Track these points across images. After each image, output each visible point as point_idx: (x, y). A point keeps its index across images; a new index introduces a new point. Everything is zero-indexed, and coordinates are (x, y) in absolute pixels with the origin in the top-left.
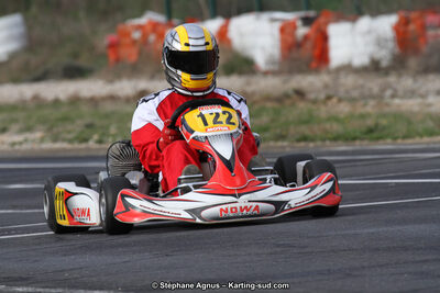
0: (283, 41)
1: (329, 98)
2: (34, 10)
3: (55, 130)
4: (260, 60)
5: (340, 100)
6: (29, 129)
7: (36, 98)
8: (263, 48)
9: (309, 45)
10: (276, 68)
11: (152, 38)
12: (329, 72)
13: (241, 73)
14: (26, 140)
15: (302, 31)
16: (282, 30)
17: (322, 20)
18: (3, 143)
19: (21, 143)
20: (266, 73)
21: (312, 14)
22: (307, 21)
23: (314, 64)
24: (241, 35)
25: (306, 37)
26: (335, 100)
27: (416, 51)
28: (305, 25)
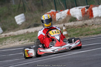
0: (82, 13)
1: (93, 25)
2: (26, 12)
3: (32, 39)
4: (78, 18)
5: (95, 25)
6: (26, 40)
7: (27, 32)
8: (78, 15)
9: (88, 13)
10: (81, 19)
11: (53, 15)
12: (93, 19)
13: (74, 21)
14: (25, 42)
15: (86, 10)
16: (82, 10)
17: (90, 7)
18: (20, 43)
19: (24, 43)
20: (79, 20)
21: (88, 6)
22: (87, 8)
23: (90, 17)
24: (73, 13)
25: (87, 11)
26: (94, 25)
28: (87, 9)
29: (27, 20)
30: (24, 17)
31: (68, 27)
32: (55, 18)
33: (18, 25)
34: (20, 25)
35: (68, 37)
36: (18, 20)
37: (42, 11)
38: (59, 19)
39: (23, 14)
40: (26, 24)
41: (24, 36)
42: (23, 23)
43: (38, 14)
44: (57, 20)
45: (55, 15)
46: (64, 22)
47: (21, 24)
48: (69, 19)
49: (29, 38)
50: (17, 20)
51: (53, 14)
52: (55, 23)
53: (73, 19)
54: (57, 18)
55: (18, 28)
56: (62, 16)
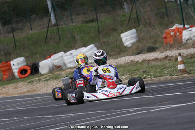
29: (140, 39)
30: (136, 34)
31: (192, 56)
32: (182, 38)
33: (126, 47)
34: (130, 47)
35: (185, 74)
36: (126, 40)
37: (167, 25)
38: (187, 40)
39: (134, 30)
40: (139, 46)
41: (123, 69)
42: (133, 44)
43: (158, 30)
44: (184, 41)
45: (181, 33)
46: (194, 46)
47: (130, 45)
49: (129, 72)
50: (124, 40)
51: (178, 32)
52: (181, 46)
54: (184, 38)
55: (126, 53)
56: (191, 36)
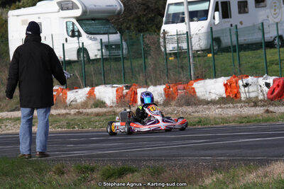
0: (117, 95)
4: (108, 102)
8: (109, 98)
9: (128, 96)
11: (61, 94)
15: (125, 91)
16: (117, 91)
17: (133, 87)
20: (111, 107)
22: (127, 87)
24: (99, 93)
25: (127, 93)
27: (173, 98)
28: (126, 89)
48: (92, 102)
53: (100, 104)
